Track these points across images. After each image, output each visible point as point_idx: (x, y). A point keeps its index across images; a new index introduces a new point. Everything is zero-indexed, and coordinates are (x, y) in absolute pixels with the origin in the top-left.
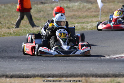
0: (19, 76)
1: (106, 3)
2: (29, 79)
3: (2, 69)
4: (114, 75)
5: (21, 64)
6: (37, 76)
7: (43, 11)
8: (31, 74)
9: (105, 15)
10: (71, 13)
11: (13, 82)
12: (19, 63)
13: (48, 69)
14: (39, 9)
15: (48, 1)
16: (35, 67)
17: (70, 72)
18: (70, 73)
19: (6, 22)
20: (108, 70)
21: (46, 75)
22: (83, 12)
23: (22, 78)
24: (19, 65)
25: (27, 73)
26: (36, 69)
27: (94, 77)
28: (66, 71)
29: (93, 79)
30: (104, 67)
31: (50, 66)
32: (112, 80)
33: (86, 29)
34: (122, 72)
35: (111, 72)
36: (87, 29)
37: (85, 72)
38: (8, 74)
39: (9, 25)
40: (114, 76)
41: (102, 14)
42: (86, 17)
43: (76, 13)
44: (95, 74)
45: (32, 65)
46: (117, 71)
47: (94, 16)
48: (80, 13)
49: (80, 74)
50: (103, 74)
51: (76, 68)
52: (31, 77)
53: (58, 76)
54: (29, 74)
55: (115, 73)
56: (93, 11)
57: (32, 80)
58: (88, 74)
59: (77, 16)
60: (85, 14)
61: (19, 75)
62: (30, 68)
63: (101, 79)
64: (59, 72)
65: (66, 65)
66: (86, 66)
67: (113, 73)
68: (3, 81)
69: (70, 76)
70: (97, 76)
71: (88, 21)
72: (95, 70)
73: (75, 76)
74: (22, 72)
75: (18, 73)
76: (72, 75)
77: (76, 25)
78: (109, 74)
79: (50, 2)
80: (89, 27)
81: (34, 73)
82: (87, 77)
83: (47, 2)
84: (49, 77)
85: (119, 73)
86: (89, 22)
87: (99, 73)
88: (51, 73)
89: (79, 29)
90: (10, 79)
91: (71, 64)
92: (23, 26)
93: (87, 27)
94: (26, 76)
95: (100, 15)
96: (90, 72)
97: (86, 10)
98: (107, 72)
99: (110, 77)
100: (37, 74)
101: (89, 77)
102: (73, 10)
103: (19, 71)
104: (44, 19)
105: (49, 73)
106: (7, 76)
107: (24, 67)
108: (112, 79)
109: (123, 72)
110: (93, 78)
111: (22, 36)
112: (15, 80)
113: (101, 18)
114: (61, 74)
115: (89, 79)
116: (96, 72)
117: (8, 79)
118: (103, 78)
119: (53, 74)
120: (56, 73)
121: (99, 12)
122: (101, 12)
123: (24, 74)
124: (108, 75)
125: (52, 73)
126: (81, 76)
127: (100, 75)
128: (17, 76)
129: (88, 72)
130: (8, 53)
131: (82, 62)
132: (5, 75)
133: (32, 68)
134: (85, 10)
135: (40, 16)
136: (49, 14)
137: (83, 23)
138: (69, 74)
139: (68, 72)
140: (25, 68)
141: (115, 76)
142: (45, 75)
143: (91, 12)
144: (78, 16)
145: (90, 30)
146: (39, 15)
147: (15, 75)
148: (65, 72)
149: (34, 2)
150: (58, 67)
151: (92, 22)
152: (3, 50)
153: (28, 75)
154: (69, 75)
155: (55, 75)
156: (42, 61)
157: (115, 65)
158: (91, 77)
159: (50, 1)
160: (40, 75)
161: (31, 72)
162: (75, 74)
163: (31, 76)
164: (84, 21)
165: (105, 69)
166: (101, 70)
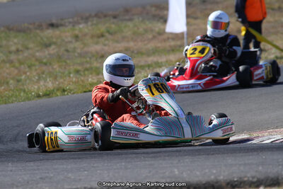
1: (196, 18)
4: (228, 184)
5: (14, 169)
7: (55, 43)
10: (119, 45)
13: (78, 178)
14: (45, 39)
15: (66, 20)
16: (48, 175)
20: (213, 174)
22: (146, 42)
24: (11, 171)
26: (51, 178)
31: (82, 170)
34: (245, 177)
35: (222, 177)
40: (229, 186)
42: (155, 51)
43: (131, 44)
45: (41, 171)
46: (234, 175)
47: (173, 50)
48: (140, 44)
50: (204, 182)
55: (231, 178)
56: (168, 38)
59: (133, 52)
60: (151, 46)
62: (38, 177)
67: (225, 178)
71: (160, 61)
72: (184, 173)
78: (217, 182)
79: (70, 23)
83: (63, 22)
85: (240, 178)
86: (161, 63)
88: (86, 186)
91: (129, 162)
97: (154, 37)
98: (213, 177)
102: (124, 38)
104: (58, 62)
105: (81, 186)
109: (249, 175)
111: (12, 105)
121: (183, 38)
122: (187, 39)
127: (197, 184)
133: (41, 178)
134: (150, 36)
135: (49, 54)
136: (70, 50)
141: (232, 185)
143: (165, 40)
144: (136, 52)
146: (47, 52)
149: (34, 24)
157: (230, 161)
159: (71, 20)
161: (39, 185)
164: (150, 63)
165: (207, 171)
166: (198, 173)
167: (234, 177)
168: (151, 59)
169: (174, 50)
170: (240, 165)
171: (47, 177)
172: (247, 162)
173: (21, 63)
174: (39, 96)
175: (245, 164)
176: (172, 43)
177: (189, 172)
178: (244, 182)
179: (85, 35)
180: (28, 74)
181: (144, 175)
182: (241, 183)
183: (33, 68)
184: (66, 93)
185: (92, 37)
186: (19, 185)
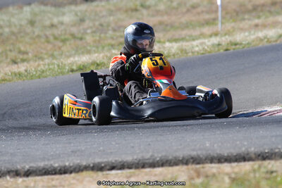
0: (44, 171)
2: (67, 175)
3: (5, 158)
4: (259, 155)
5: (47, 142)
6: (86, 168)
7: (89, 18)
8: (71, 165)
9: (231, 17)
11: (32, 185)
12: (43, 140)
13: (109, 151)
14: (79, 14)
16: (79, 148)
17: (160, 155)
18: (161, 158)
19: (8, 48)
20: (244, 145)
21: (105, 166)
22: (180, 16)
23: (52, 174)
24: (43, 145)
25: (62, 164)
26: (82, 151)
27: (215, 163)
28: (151, 154)
29: (212, 168)
30: (235, 138)
31: (114, 143)
32: (256, 167)
33: (190, 54)
35: (253, 149)
36: (192, 52)
37: (194, 154)
38: (19, 167)
39: (15, 56)
40: (260, 158)
41: (223, 18)
42: (187, 26)
43: (165, 18)
44: (215, 155)
45: (72, 145)
46: (265, 147)
48: (174, 18)
49: (183, 158)
50: (235, 154)
51: (173, 144)
52: (71, 173)
53: (133, 164)
54: (67, 164)
55: (262, 149)
56: (202, 12)
57: (74, 178)
58: (201, 156)
59: (167, 25)
60: (184, 19)
61: (44, 169)
62: (70, 150)
63: (232, 167)
64: (135, 157)
65: (149, 140)
66: (195, 138)
67: (256, 150)
68: (10, 183)
69: (161, 163)
70: (221, 160)
71: (194, 34)
72: (215, 145)
73: (173, 162)
74: (52, 162)
75: (41, 164)
76: (164, 161)
77: (167, 44)
78: (248, 154)
80: (197, 49)
81: (79, 161)
82: (198, 163)
84: (113, 168)
85: (272, 149)
87: (225, 153)
88: (117, 159)
89: (174, 55)
90: (25, 179)
91: (161, 135)
92: (46, 56)
93: (193, 47)
94: (60, 170)
95: (220, 18)
96: (204, 153)
97: (188, 11)
98: (243, 149)
99: (250, 159)
100: (84, 164)
101: (203, 163)
102: (157, 12)
103: (43, 159)
104: (93, 36)
105: (112, 159)
106: (17, 174)
107: (54, 150)
108: (256, 164)
109: (280, 147)
110: (213, 165)
111: (45, 80)
112: (35, 182)
113: (223, 26)
114: (140, 160)
115: (203, 168)
116: (218, 152)
117: (20, 180)
118: (234, 164)
119: (120, 162)
120: (129, 158)
121: (216, 11)
122: (222, 11)
123: (56, 165)
124: (247, 157)
125: (120, 160)
126: (185, 162)
127: (228, 156)
128: (40, 171)
129: (199, 152)
130: (15, 119)
131: (186, 130)
132: (13, 171)
133: (72, 152)
134: (184, 10)
135: (83, 29)
136: (104, 24)
137: (183, 39)
138: (158, 159)
139: (156, 155)
140: (58, 152)
141: (263, 157)
142: (103, 165)
143: (199, 14)
144: (170, 25)
145: (200, 55)
146: (81, 27)
147: (34, 169)
148: (147, 156)
150: (132, 145)
151: (202, 35)
152: (5, 113)
153: (65, 166)
154: (158, 161)
155: (126, 164)
156: (95, 133)
157: (261, 132)
158: (207, 163)
160: (92, 165)
161: (70, 159)
162: (170, 158)
163: (72, 169)
164: (183, 36)
165: (238, 143)
166: (229, 145)
167: (265, 149)
168: (184, 33)
169: (207, 23)
170: (272, 136)
171: (79, 150)
172: (278, 133)
173: (56, 38)
174: (72, 71)
175: (277, 136)
176: (207, 17)
177: (220, 144)
178: (275, 153)
179: (119, 9)
180: (62, 49)
181: (175, 148)
182: (272, 154)
183: (68, 43)
184: (99, 67)
185: (126, 11)
186: (51, 158)
